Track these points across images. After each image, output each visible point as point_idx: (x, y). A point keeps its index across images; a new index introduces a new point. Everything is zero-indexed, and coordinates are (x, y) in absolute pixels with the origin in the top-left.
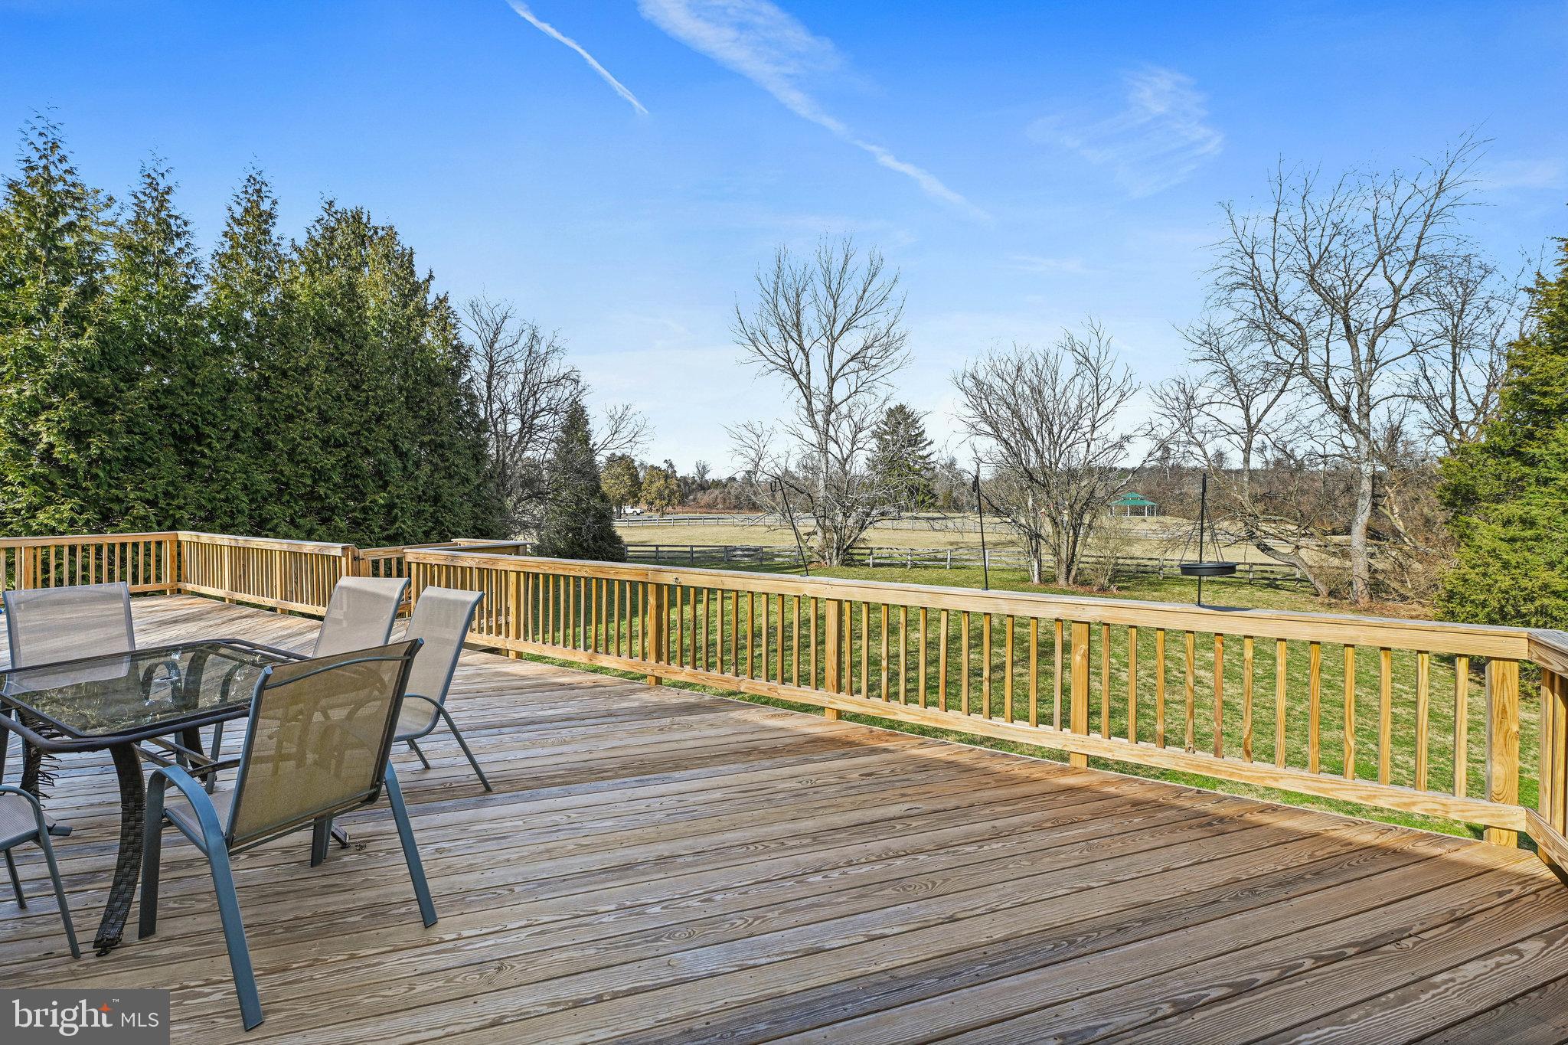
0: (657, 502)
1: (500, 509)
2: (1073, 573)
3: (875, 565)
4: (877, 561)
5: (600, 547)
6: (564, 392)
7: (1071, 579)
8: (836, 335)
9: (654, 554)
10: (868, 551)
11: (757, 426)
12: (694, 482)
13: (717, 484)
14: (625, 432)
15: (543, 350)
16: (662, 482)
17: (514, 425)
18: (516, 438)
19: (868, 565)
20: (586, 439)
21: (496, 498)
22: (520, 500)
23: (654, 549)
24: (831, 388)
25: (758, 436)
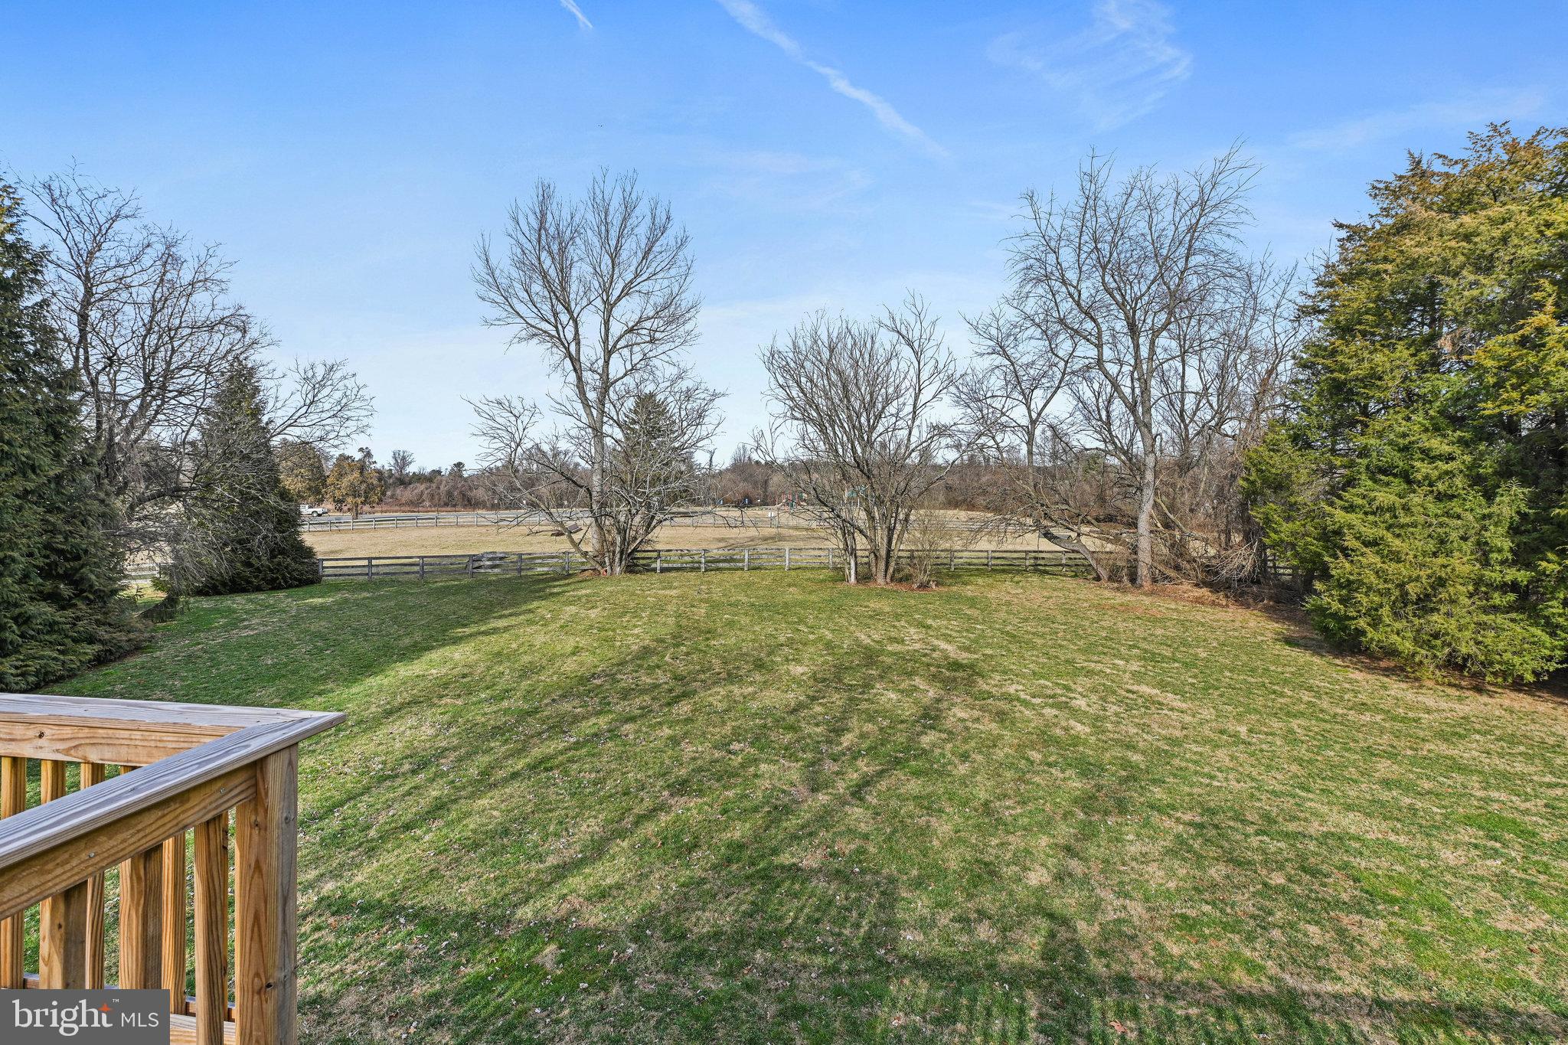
0: (350, 499)
1: (103, 515)
2: (891, 570)
3: (663, 570)
4: (665, 565)
5: (279, 564)
6: (221, 342)
7: (888, 577)
8: (613, 299)
9: (366, 570)
10: (655, 554)
11: (516, 403)
12: (391, 476)
13: (419, 478)
14: (328, 401)
15: (187, 276)
16: (356, 474)
17: (129, 385)
18: (134, 406)
19: (655, 570)
20: (256, 412)
21: (96, 498)
22: (141, 501)
23: (365, 563)
24: (607, 362)
25: (517, 418)
